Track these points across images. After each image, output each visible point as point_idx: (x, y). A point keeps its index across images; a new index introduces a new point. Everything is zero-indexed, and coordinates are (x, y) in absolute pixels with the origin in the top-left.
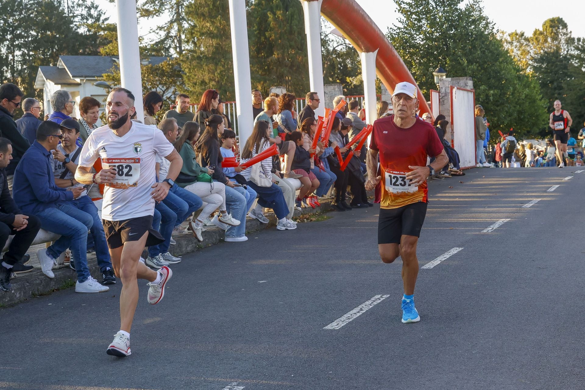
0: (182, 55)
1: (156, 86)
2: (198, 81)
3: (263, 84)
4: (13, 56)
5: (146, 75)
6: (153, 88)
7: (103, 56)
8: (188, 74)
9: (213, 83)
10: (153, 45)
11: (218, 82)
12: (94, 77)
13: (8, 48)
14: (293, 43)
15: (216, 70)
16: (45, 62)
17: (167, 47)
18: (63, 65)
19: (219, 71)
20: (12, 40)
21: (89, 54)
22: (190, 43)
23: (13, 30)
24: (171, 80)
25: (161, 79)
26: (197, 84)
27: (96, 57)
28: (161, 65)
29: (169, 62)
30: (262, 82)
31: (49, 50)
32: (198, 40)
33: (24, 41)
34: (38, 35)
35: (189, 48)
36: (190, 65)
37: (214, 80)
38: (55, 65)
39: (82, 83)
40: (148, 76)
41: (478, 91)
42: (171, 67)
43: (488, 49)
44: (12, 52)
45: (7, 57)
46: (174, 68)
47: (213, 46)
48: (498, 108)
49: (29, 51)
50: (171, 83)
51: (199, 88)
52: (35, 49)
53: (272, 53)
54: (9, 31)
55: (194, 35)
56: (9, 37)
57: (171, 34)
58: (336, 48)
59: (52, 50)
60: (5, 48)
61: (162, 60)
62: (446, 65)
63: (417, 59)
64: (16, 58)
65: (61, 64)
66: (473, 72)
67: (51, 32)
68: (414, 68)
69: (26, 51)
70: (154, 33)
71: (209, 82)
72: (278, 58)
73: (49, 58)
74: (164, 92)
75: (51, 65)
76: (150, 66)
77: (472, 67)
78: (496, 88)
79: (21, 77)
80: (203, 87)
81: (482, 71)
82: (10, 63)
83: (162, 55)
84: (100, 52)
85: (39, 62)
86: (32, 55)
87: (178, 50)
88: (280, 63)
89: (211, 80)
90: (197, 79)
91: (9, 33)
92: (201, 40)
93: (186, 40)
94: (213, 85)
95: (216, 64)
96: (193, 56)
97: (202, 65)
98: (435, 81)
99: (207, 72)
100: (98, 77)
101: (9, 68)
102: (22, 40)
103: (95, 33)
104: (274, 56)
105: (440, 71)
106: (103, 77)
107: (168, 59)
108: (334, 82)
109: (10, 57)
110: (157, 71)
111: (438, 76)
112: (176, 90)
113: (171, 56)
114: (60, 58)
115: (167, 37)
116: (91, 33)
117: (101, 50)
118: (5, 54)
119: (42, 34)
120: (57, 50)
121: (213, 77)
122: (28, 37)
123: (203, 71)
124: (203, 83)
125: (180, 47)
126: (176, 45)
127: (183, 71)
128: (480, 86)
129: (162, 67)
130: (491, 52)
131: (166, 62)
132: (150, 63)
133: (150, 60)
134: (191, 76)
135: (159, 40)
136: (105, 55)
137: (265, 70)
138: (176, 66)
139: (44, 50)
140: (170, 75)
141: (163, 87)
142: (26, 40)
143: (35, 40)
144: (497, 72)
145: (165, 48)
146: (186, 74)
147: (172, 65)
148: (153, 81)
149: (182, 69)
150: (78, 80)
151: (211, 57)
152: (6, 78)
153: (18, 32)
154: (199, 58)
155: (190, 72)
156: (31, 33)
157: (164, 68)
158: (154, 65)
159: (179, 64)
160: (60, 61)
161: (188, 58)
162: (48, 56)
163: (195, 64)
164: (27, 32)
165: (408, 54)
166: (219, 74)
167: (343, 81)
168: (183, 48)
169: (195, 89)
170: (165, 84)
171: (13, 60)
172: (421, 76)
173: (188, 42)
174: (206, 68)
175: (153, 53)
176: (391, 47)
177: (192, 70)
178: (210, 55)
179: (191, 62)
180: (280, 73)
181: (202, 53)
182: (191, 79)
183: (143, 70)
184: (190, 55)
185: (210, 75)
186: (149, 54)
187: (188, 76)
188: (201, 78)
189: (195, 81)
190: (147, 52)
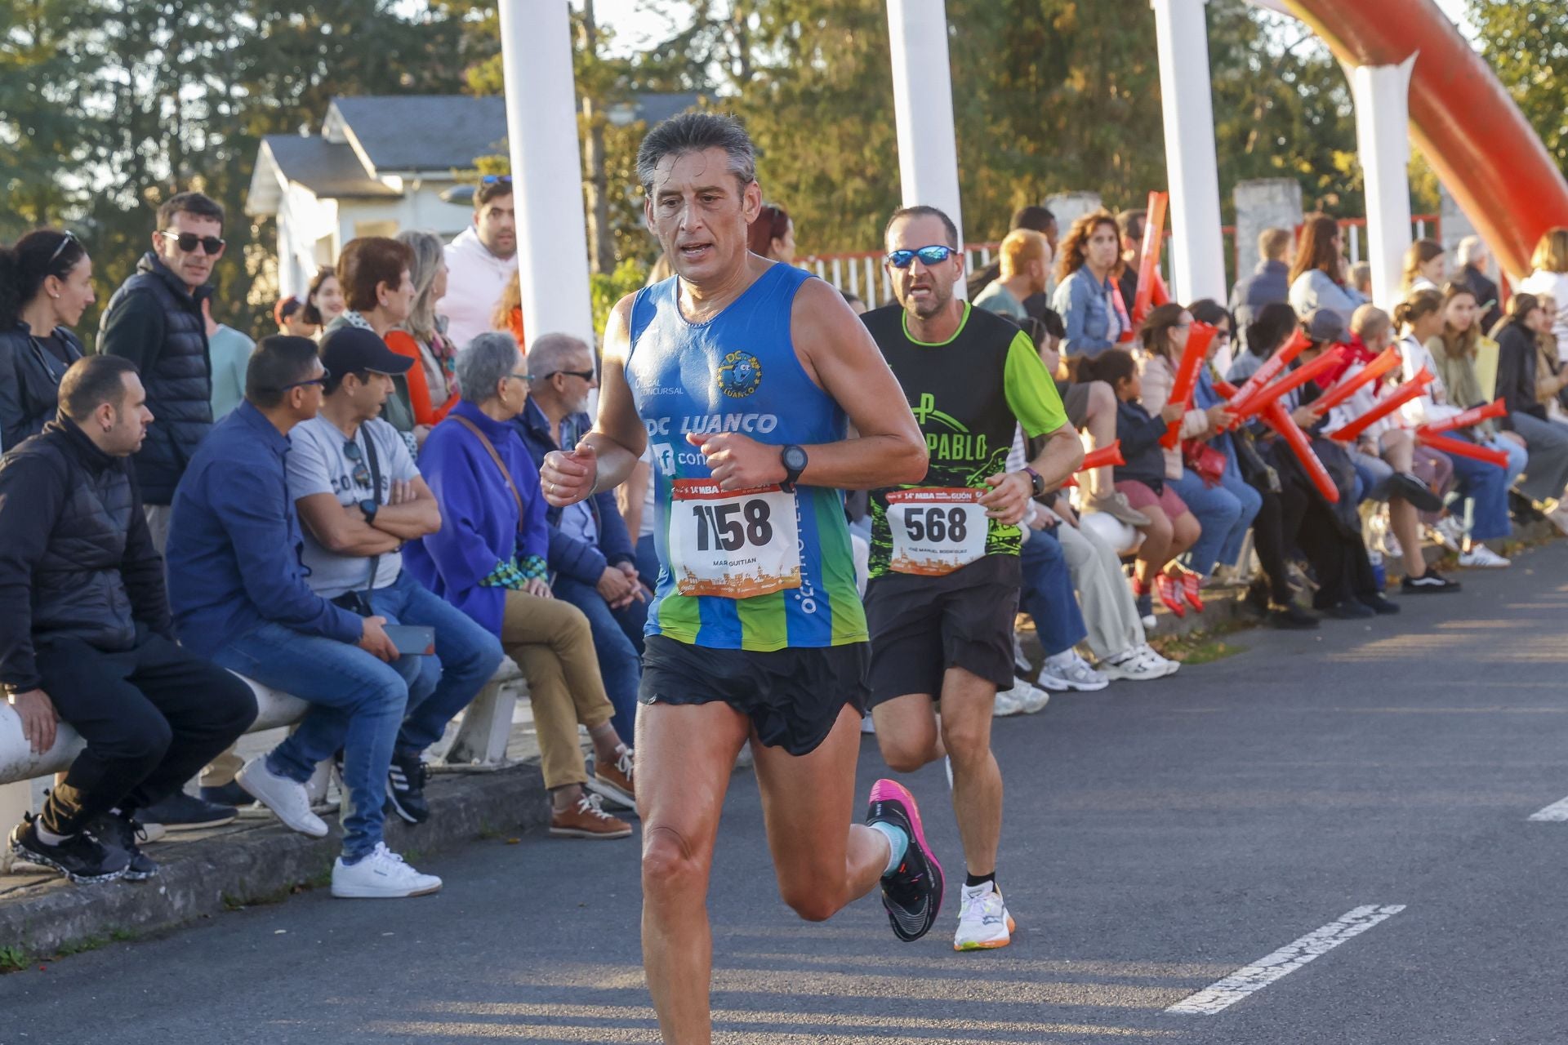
0: (748, 87)
2: (804, 177)
3: (1033, 184)
4: (178, 104)
5: (626, 160)
7: (478, 97)
8: (769, 154)
9: (858, 183)
10: (651, 54)
11: (874, 180)
12: (446, 169)
13: (161, 75)
14: (1137, 35)
15: (867, 137)
16: (282, 123)
17: (700, 59)
18: (342, 133)
19: (876, 140)
20: (173, 49)
21: (432, 91)
22: (778, 43)
23: (178, 13)
26: (803, 187)
27: (456, 102)
29: (706, 110)
30: (1028, 178)
31: (297, 79)
32: (805, 31)
33: (215, 50)
34: (259, 29)
35: (774, 63)
36: (778, 123)
37: (861, 173)
38: (316, 130)
39: (409, 193)
44: (173, 89)
45: (157, 106)
47: (856, 51)
49: (229, 84)
51: (810, 203)
52: (248, 78)
53: (1064, 74)
54: (163, 15)
55: (790, 16)
56: (162, 36)
57: (713, 15)
58: (1295, 51)
59: (309, 80)
60: (152, 75)
64: (187, 112)
65: (338, 127)
67: (307, 16)
69: (220, 86)
70: (650, 12)
71: (844, 183)
72: (1085, 90)
73: (295, 108)
75: (304, 131)
76: (639, 126)
79: (204, 174)
80: (823, 199)
82: (167, 129)
83: (682, 90)
84: (465, 83)
85: (265, 123)
86: (242, 99)
87: (738, 68)
88: (1092, 108)
89: (849, 173)
90: (800, 171)
91: (162, 22)
92: (816, 33)
93: (763, 32)
94: (856, 191)
95: (868, 119)
96: (787, 94)
97: (817, 123)
99: (835, 142)
100: (460, 168)
101: (164, 144)
102: (208, 46)
103: (455, 19)
104: (1068, 83)
106: (475, 168)
107: (702, 100)
108: (1288, 172)
109: (168, 107)
113: (712, 90)
114: (333, 108)
115: (701, 22)
116: (439, 17)
117: (472, 76)
118: (152, 97)
119: (274, 23)
120: (325, 80)
121: (857, 164)
122: (225, 36)
123: (821, 142)
124: (822, 183)
125: (745, 60)
126: (728, 52)
132: (639, 116)
133: (639, 107)
134: (779, 161)
135: (672, 36)
136: (483, 94)
137: (1035, 135)
139: (282, 76)
142: (221, 45)
143: (252, 45)
145: (694, 62)
146: (761, 154)
149: (751, 137)
150: (393, 182)
151: (850, 92)
152: (153, 182)
153: (194, 20)
154: (809, 97)
155: (776, 147)
156: (235, 23)
159: (741, 121)
160: (334, 119)
161: (768, 97)
162: (296, 102)
163: (793, 119)
164: (220, 20)
165: (1547, 63)
166: (878, 152)
167: (1323, 165)
168: (753, 64)
169: (795, 204)
171: (177, 117)
173: (768, 39)
174: (833, 131)
175: (652, 83)
176: (1461, 46)
177: (782, 140)
178: (846, 87)
179: (778, 110)
180: (1092, 144)
181: (818, 77)
182: (781, 170)
183: (614, 143)
184: (775, 86)
185: (846, 154)
186: (635, 85)
187: (772, 161)
188: (815, 165)
189: (793, 178)
190: (631, 80)
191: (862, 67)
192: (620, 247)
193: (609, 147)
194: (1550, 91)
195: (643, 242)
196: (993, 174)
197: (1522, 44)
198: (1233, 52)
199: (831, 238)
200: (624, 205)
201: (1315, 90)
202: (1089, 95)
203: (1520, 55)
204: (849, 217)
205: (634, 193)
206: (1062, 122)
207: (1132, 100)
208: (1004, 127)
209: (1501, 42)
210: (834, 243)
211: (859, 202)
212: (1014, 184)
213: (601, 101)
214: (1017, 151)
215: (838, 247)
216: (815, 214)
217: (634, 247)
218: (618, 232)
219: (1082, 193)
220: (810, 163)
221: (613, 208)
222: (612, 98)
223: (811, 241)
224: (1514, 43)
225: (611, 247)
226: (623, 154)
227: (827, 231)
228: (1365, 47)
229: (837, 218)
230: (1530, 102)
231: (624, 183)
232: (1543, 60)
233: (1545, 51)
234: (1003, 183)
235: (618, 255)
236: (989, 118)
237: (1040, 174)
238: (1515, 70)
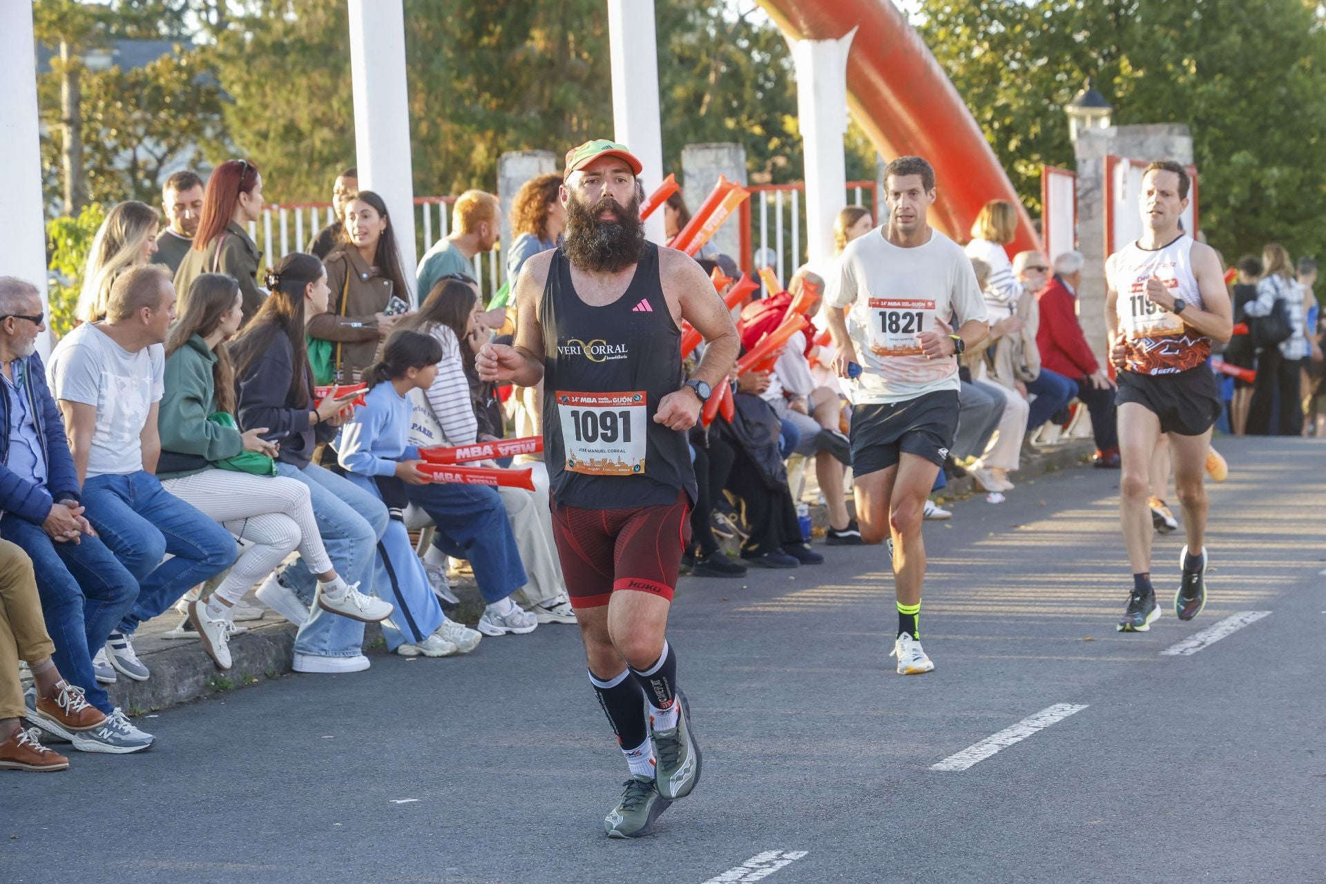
0: (221, 37)
1: (135, 142)
2: (273, 126)
3: (494, 140)
5: (101, 104)
6: (125, 147)
8: (240, 102)
9: (326, 133)
15: (336, 89)
17: (176, 7)
24: (184, 122)
25: (149, 116)
26: (272, 135)
28: (154, 69)
29: (180, 59)
30: (490, 134)
35: (248, 14)
36: (249, 72)
40: (107, 106)
41: (1226, 171)
42: (184, 76)
43: (1262, 26)
46: (194, 82)
48: (1293, 230)
50: (183, 131)
51: (278, 151)
53: (525, 35)
61: (154, 55)
62: (1117, 80)
63: (1013, 58)
66: (1212, 106)
68: (1006, 88)
71: (312, 132)
72: (546, 49)
74: (161, 162)
76: (114, 71)
77: (1210, 87)
78: (1289, 159)
80: (291, 148)
81: (1243, 104)
83: (158, 36)
87: (214, 18)
88: (552, 67)
89: (317, 122)
90: (270, 120)
94: (324, 141)
96: (258, 43)
97: (287, 73)
98: (1073, 135)
99: (304, 93)
104: (529, 43)
105: (1089, 101)
107: (177, 48)
108: (739, 135)
110: (138, 91)
111: (1082, 119)
112: (200, 154)
113: (188, 38)
121: (324, 114)
123: (291, 92)
124: (291, 132)
125: (221, 9)
127: (225, 93)
128: (1231, 153)
129: (157, 77)
130: (1268, 35)
131: (170, 59)
132: (116, 60)
133: (116, 52)
134: (250, 109)
137: (499, 92)
138: (201, 74)
140: (184, 104)
141: (157, 144)
144: (1291, 105)
146: (233, 102)
147: (190, 70)
148: (123, 123)
149: (224, 86)
151: (320, 44)
154: (279, 48)
155: (247, 96)
157: (162, 81)
158: (129, 69)
159: (214, 69)
161: (240, 45)
163: (264, 69)
165: (984, 39)
167: (773, 128)
168: (229, 14)
169: (264, 151)
170: (165, 135)
172: (1025, 116)
174: (302, 82)
175: (130, 29)
176: (898, 22)
177: (253, 89)
178: (316, 40)
179: (250, 60)
180: (551, 103)
181: (290, 29)
182: (251, 118)
183: (89, 87)
184: (249, 36)
185: (314, 105)
186: (113, 29)
187: (241, 109)
188: (283, 115)
189: (263, 126)
190: (108, 26)
191: (332, 21)
192: (94, 189)
193: (84, 90)
194: (986, 65)
195: (116, 184)
196: (456, 127)
197: (961, 20)
198: (690, 18)
199: (299, 185)
200: (98, 146)
201: (767, 58)
202: (549, 56)
203: (959, 30)
204: (317, 166)
205: (108, 136)
206: (524, 79)
207: (591, 61)
208: (467, 84)
209: (941, 17)
210: (302, 189)
211: (326, 152)
212: (476, 137)
213: (77, 46)
214: (479, 107)
215: (305, 195)
216: (284, 162)
217: (107, 189)
218: (92, 173)
219: (538, 152)
220: (279, 112)
221: (87, 149)
222: (89, 43)
223: (279, 189)
224: (953, 19)
225: (85, 187)
226: (98, 97)
227: (295, 179)
228: (806, 22)
229: (306, 166)
230: (967, 75)
231: (99, 126)
232: (981, 36)
233: (982, 28)
234: (466, 137)
235: (92, 196)
236: (454, 73)
237: (501, 130)
238: (954, 44)
